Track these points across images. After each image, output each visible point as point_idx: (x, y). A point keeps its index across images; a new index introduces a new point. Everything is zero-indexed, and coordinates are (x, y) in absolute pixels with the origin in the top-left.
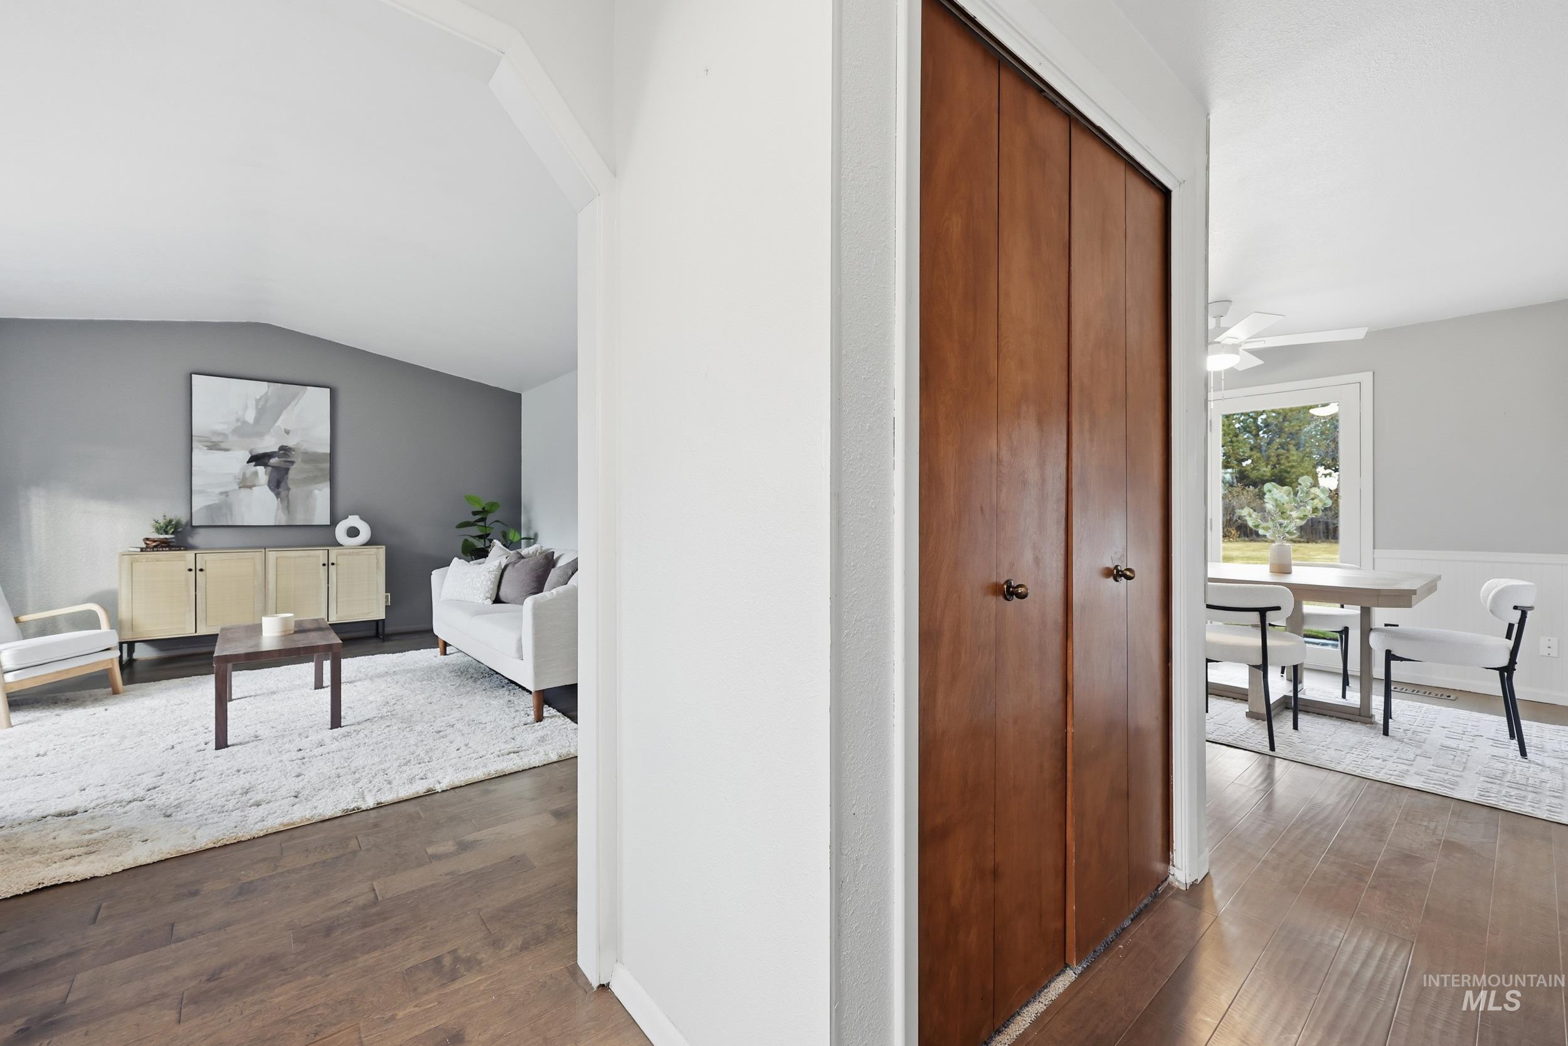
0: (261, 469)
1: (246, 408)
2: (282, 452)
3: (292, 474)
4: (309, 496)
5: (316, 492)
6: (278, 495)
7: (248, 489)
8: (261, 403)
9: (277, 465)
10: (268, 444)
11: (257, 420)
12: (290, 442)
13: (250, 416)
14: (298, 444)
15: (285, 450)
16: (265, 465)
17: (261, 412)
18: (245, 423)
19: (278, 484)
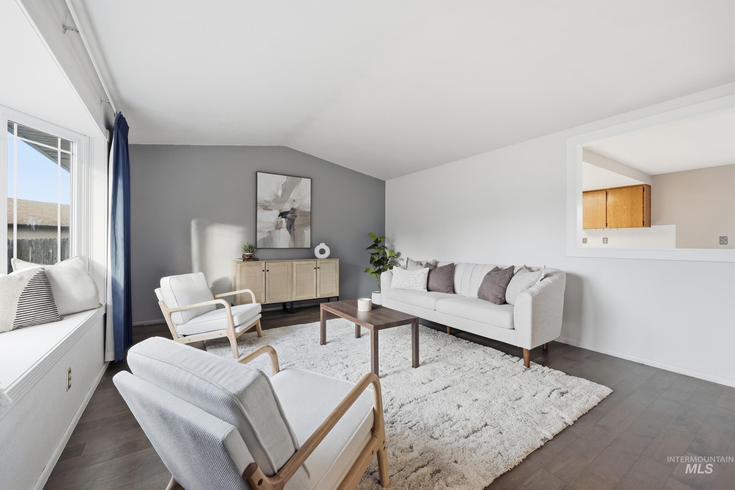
0: (284, 220)
1: (278, 189)
2: (292, 211)
3: (296, 222)
4: (302, 233)
5: (305, 231)
6: (290, 233)
7: (279, 230)
8: (284, 186)
9: (290, 218)
10: (287, 207)
11: (282, 194)
12: (295, 206)
13: (280, 194)
14: (298, 207)
15: (293, 209)
16: (285, 218)
17: (284, 190)
18: (278, 196)
19: (290, 227)
